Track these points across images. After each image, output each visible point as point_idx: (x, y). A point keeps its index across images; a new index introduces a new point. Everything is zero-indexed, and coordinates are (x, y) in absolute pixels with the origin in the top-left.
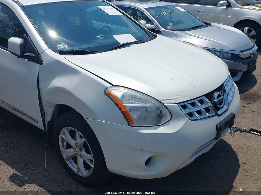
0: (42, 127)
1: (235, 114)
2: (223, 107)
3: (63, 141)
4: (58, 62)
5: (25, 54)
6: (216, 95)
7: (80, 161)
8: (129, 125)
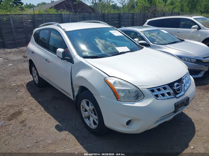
0: (73, 99)
1: (189, 98)
2: (181, 92)
3: (83, 107)
4: (81, 62)
5: (65, 58)
6: (176, 84)
7: (91, 119)
8: (117, 100)
